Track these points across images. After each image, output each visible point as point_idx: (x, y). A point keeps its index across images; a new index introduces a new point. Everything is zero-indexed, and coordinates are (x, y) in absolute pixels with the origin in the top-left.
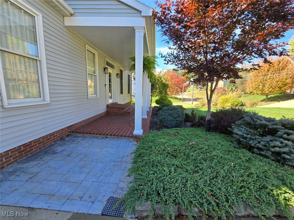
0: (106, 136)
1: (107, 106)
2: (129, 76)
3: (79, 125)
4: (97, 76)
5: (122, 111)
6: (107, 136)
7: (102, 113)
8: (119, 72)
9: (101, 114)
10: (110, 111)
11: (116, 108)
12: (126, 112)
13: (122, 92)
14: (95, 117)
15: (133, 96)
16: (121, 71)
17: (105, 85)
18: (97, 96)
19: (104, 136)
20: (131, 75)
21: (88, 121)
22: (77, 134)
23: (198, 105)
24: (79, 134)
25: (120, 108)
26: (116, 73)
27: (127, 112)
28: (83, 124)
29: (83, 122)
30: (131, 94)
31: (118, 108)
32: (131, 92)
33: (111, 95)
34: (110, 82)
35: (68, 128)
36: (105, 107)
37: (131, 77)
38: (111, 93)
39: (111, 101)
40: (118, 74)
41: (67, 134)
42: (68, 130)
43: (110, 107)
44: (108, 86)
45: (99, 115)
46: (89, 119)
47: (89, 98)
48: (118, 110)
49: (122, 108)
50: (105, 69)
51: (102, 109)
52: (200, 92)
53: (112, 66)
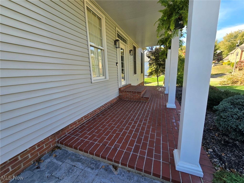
0: (113, 163)
1: (120, 89)
2: (142, 54)
3: (78, 125)
4: (105, 51)
5: (138, 96)
6: (116, 164)
7: (114, 100)
8: (132, 49)
9: (111, 101)
10: (122, 96)
11: (130, 92)
12: (142, 97)
13: (135, 73)
14: (104, 106)
15: (146, 75)
16: (135, 48)
17: (117, 63)
18: (106, 78)
19: (110, 162)
20: (144, 53)
21: (93, 115)
22: (67, 147)
23: (224, 82)
24: (70, 148)
25: (135, 92)
26: (129, 49)
27: (145, 98)
28: (85, 121)
29: (85, 118)
30: (144, 74)
31: (133, 92)
32: (144, 72)
33: (124, 75)
34: (122, 61)
35: (54, 136)
36: (117, 91)
37: (144, 55)
38: (124, 74)
39: (123, 83)
40: (131, 50)
41: (52, 146)
42: (54, 140)
43: (123, 91)
44: (120, 65)
45: (109, 103)
46: (95, 111)
47: (93, 82)
48: (133, 95)
49: (137, 92)
50: (116, 42)
51: (113, 94)
52: (215, 68)
53: (125, 41)
